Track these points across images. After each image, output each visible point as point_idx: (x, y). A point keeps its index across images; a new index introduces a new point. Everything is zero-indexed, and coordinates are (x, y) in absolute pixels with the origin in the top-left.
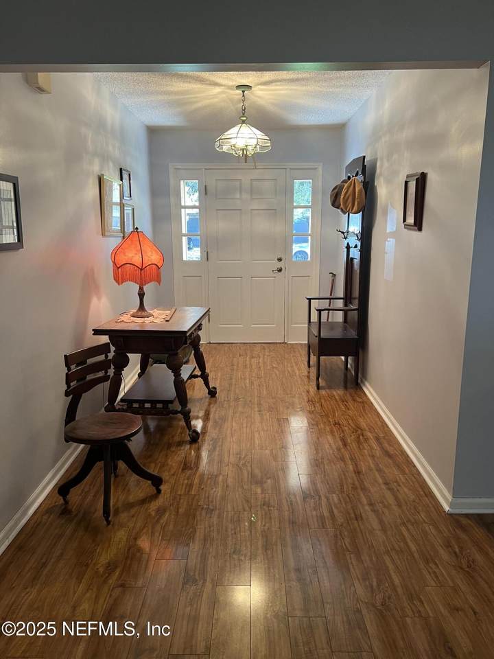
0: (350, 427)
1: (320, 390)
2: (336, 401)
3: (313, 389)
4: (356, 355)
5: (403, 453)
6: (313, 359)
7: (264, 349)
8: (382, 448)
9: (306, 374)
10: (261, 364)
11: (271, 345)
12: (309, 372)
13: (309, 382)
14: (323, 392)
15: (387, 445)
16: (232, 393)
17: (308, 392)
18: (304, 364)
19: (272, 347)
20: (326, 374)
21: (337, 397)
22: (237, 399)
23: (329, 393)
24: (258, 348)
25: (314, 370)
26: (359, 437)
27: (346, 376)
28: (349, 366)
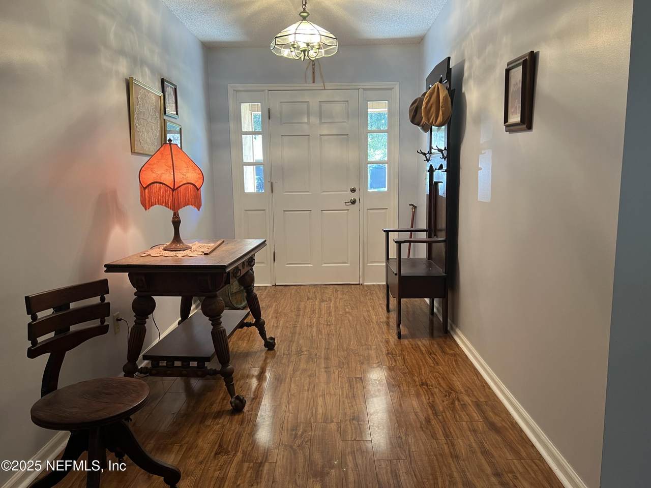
0: (442, 390)
1: (401, 340)
2: (422, 354)
3: (393, 338)
4: (444, 297)
5: (515, 425)
6: (393, 302)
7: (337, 291)
8: (486, 418)
9: (385, 319)
10: (332, 309)
11: (344, 287)
12: (388, 318)
13: (388, 330)
14: (405, 342)
15: (491, 414)
16: (294, 344)
17: (387, 342)
18: (382, 308)
19: (346, 289)
20: (409, 320)
21: (423, 349)
22: (299, 352)
23: (413, 343)
24: (329, 291)
25: (394, 315)
26: (453, 403)
27: (431, 322)
28: (435, 310)
